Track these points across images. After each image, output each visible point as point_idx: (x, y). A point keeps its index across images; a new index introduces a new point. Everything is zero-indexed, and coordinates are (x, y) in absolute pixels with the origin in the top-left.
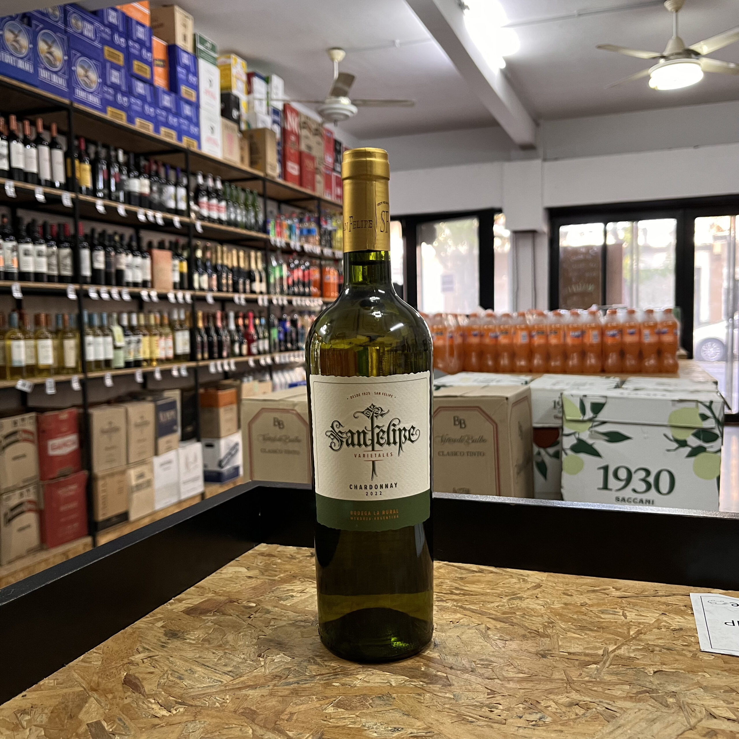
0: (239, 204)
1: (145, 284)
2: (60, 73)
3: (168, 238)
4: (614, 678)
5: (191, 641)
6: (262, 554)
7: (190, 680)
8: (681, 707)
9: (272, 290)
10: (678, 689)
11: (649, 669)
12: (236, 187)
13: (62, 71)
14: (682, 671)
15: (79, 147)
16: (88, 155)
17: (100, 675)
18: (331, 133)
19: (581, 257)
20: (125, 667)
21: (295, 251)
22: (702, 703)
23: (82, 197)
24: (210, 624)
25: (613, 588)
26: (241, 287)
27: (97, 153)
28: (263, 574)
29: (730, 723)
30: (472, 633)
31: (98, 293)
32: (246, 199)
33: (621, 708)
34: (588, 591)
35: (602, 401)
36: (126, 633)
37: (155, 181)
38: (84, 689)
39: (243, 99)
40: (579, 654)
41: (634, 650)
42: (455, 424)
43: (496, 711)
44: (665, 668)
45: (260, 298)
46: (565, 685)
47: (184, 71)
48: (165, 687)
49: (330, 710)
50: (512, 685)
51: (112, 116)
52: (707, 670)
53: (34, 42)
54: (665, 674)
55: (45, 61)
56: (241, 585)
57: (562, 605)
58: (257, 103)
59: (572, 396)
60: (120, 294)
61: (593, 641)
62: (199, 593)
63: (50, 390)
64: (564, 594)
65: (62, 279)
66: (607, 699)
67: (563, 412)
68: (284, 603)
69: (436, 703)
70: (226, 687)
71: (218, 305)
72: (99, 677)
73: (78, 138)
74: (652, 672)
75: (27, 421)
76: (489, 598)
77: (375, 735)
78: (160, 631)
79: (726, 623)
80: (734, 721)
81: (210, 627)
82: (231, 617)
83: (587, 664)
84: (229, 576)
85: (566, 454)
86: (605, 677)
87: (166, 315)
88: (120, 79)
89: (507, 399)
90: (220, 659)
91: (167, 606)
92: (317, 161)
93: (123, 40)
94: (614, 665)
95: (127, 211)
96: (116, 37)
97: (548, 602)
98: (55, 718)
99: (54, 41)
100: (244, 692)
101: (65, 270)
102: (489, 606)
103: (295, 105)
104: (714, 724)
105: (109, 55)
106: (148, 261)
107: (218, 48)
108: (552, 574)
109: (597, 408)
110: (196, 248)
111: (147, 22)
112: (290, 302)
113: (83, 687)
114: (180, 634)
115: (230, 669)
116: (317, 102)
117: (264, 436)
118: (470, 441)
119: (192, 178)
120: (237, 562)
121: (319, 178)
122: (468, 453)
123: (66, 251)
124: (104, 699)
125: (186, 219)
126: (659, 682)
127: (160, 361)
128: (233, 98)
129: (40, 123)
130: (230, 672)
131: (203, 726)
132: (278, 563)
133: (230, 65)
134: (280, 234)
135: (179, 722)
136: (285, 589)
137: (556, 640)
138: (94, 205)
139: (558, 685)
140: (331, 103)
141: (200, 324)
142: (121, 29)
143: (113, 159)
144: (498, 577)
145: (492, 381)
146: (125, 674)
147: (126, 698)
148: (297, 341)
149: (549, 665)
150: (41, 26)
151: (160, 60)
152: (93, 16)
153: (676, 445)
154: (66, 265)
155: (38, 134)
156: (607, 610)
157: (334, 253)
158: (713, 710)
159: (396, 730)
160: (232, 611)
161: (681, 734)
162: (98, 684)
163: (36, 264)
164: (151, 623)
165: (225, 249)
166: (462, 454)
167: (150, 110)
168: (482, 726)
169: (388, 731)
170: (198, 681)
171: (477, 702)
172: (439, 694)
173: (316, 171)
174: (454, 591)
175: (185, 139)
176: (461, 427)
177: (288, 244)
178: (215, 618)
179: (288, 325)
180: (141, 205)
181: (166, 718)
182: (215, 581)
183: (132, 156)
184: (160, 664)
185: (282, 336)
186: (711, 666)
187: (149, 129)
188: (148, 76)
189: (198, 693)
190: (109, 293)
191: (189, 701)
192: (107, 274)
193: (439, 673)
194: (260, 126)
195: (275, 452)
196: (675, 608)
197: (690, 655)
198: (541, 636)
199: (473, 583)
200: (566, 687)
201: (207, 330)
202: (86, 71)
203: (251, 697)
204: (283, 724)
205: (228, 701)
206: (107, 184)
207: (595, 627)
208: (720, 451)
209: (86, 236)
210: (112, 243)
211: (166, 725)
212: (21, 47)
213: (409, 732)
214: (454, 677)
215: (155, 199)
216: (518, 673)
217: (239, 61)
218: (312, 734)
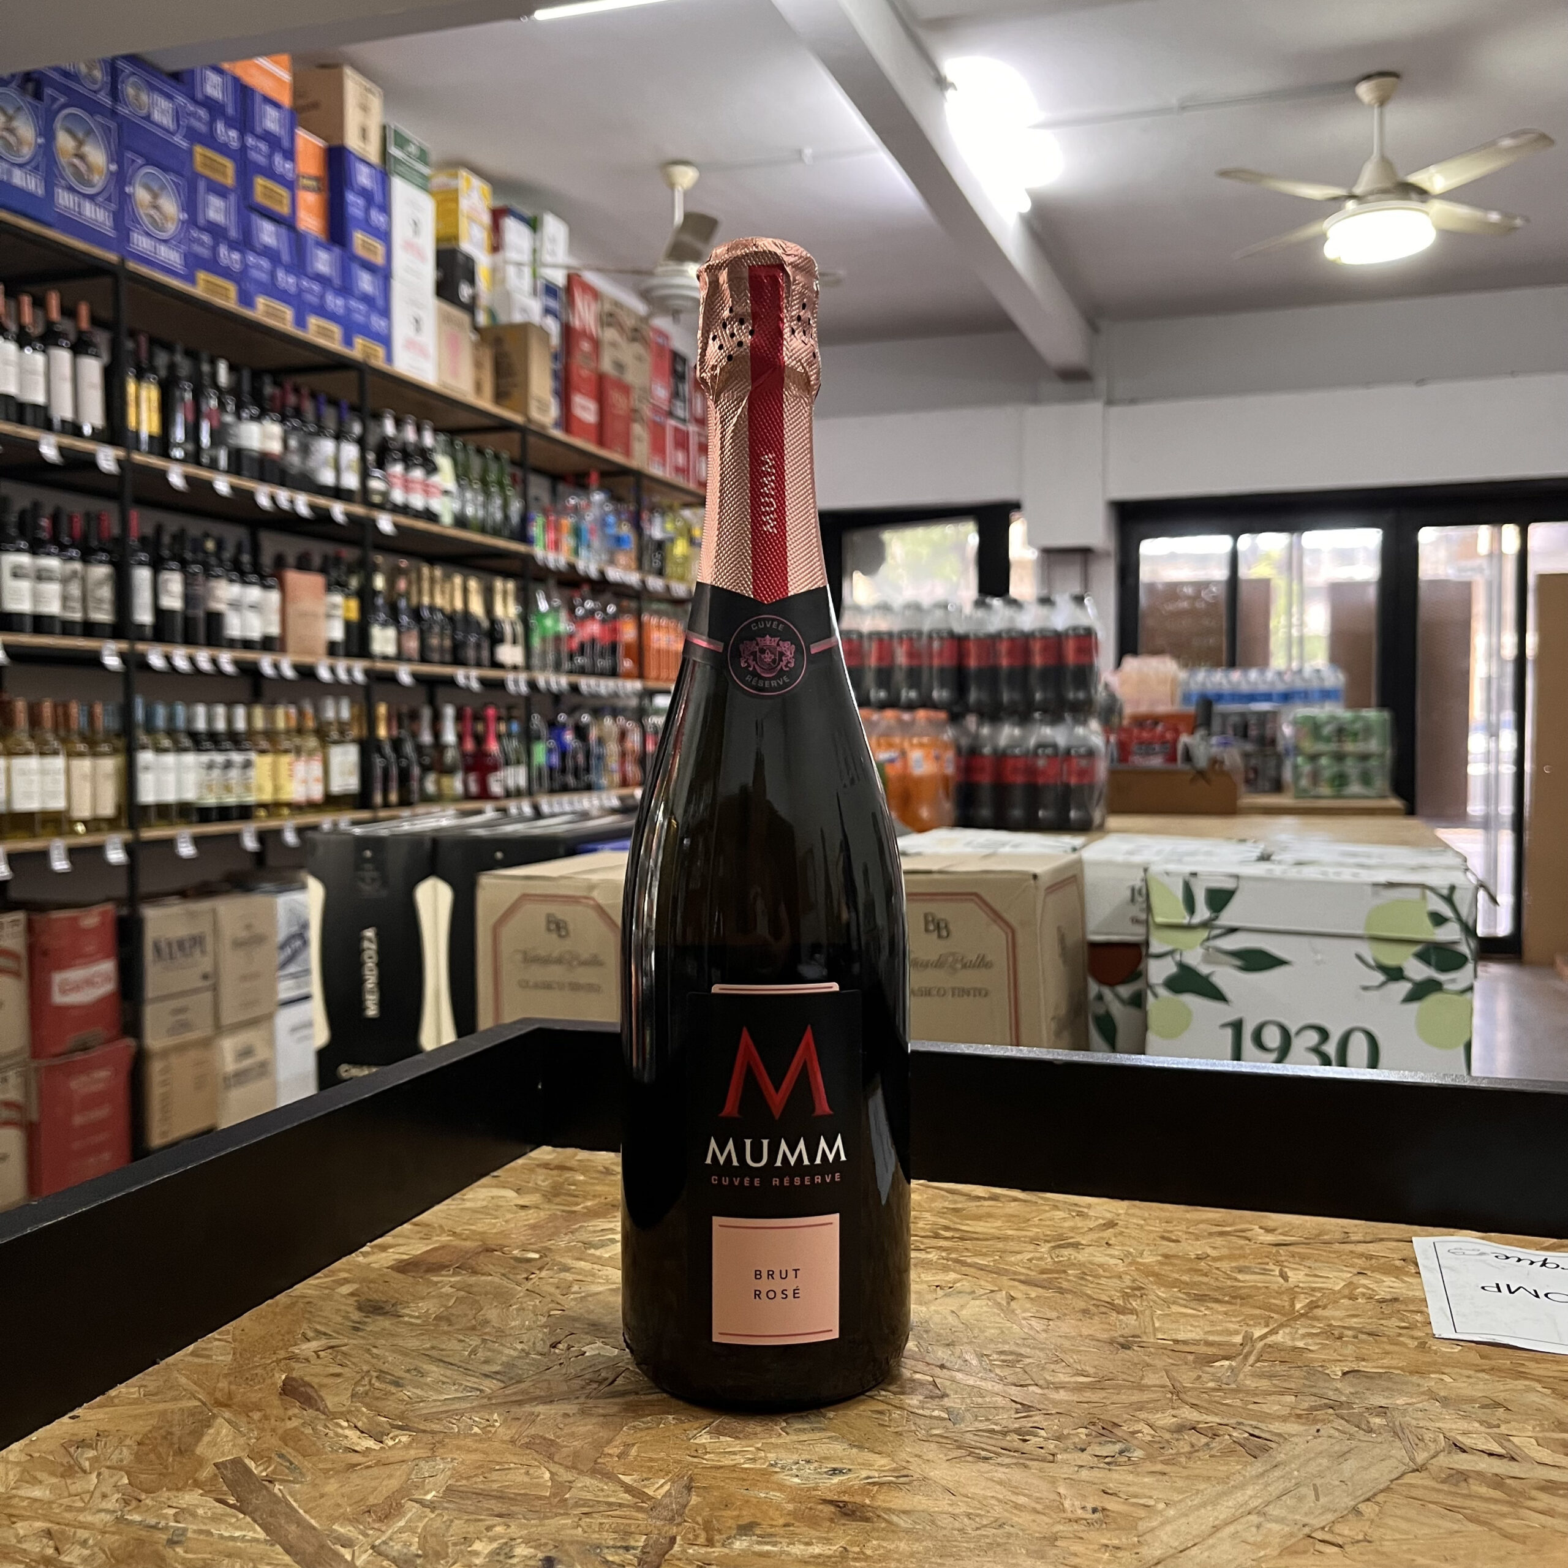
0: (470, 481)
1: (268, 644)
2: (100, 199)
3: (318, 550)
4: (1264, 1384)
5: (413, 1320)
6: (546, 1166)
7: (417, 1387)
8: (1397, 1432)
9: (536, 661)
10: (1389, 1401)
11: (1334, 1368)
12: (465, 446)
13: (106, 195)
14: (1398, 1372)
15: (136, 352)
16: (153, 370)
17: (232, 1379)
18: (665, 336)
19: (1185, 605)
20: (283, 1363)
21: (587, 580)
22: (1437, 1425)
23: (138, 457)
24: (447, 1289)
25: (1261, 1228)
26: (471, 654)
27: (172, 367)
28: (549, 1201)
29: (1492, 1460)
30: (981, 1307)
31: (168, 658)
32: (485, 471)
33: (1280, 1435)
34: (1211, 1234)
35: (1229, 884)
36: (277, 1306)
37: (294, 428)
38: (204, 1404)
39: (483, 261)
40: (1196, 1342)
41: (1304, 1336)
42: (927, 930)
43: (1034, 1440)
44: (1363, 1366)
45: (510, 677)
46: (1169, 1395)
47: (360, 202)
48: (367, 1400)
49: (704, 1439)
50: (1062, 1395)
51: (207, 290)
52: (1446, 1370)
53: (47, 133)
54: (1367, 1377)
55: (68, 173)
56: (506, 1222)
57: (1159, 1258)
58: (511, 271)
59: (1167, 874)
60: (214, 661)
61: (1221, 1321)
62: (421, 1235)
63: (60, 864)
64: (1163, 1238)
65: (89, 629)
66: (1251, 1419)
67: (1149, 909)
68: (598, 1253)
69: (913, 1428)
70: (490, 1399)
71: (422, 693)
72: (230, 1383)
73: (133, 334)
74: (1340, 1373)
75: (8, 930)
76: (1012, 1246)
77: (796, 1480)
78: (349, 1302)
79: (1483, 1288)
80: (1500, 1456)
81: (449, 1296)
82: (490, 1278)
83: (1210, 1360)
84: (479, 1204)
85: (1155, 995)
86: (1248, 1382)
87: (309, 710)
88: (227, 212)
89: (1035, 876)
90: (474, 1352)
91: (357, 1258)
92: (635, 395)
93: (233, 134)
94: (1264, 1361)
95: (233, 488)
96: (220, 127)
97: (1130, 1253)
98: (147, 1454)
99: (89, 132)
100: (527, 1408)
101: (99, 609)
102: (1013, 1259)
103: (591, 277)
104: (1462, 1462)
105: (205, 165)
106: (274, 597)
107: (433, 157)
108: (1137, 1203)
109: (1219, 899)
110: (374, 569)
111: (285, 99)
112: (575, 688)
113: (200, 1400)
114: (388, 1308)
115: (497, 1368)
116: (638, 272)
117: (525, 953)
118: (959, 966)
119: (372, 425)
120: (495, 1181)
121: (638, 429)
122: (953, 989)
123: (101, 571)
124: (242, 1422)
125: (359, 510)
126: (1352, 1390)
127: (297, 808)
128: (460, 258)
129: (54, 301)
130: (497, 1373)
131: (450, 1466)
132: (580, 1181)
133: (456, 191)
134: (556, 546)
135: (401, 1459)
136: (599, 1228)
137: (1148, 1319)
138: (163, 474)
139: (1154, 1396)
140: (666, 274)
141: (382, 732)
142: (230, 110)
143: (207, 381)
144: (1028, 1209)
145: (1004, 844)
146: (283, 1377)
147: (290, 1419)
148: (588, 770)
149: (1136, 1360)
150: (62, 100)
151: (310, 178)
152: (173, 83)
153: (1380, 977)
154: (100, 601)
155: (49, 324)
156: (1246, 1267)
157: (668, 588)
158: (1459, 1438)
159: (835, 1471)
160: (491, 1266)
161: (1397, 1479)
162: (230, 1395)
163: (36, 597)
164: (326, 1288)
165: (438, 572)
166: (941, 993)
167: (287, 281)
168: (1008, 1466)
169: (820, 1473)
170: (432, 1389)
171: (996, 1424)
172: (921, 1412)
173: (633, 415)
174: (942, 1232)
175: (359, 341)
176: (940, 936)
177: (572, 567)
178: (458, 1278)
179: (569, 737)
180: (262, 478)
181: (373, 1453)
182: (453, 1213)
183: (246, 375)
184: (353, 1360)
185: (555, 760)
186: (1452, 1363)
187: (283, 320)
188: (284, 210)
189: (434, 1410)
190: (192, 660)
191: (419, 1423)
192: (188, 621)
193: (917, 1376)
194: (518, 318)
195: (548, 986)
196: (1384, 1264)
197: (1413, 1344)
198: (1118, 1313)
199: (978, 1218)
200: (1171, 1400)
201: (397, 744)
202: (155, 196)
203: (542, 1417)
204: (611, 1463)
205: (497, 1424)
206: (193, 433)
207: (1225, 1295)
208: (1470, 989)
209: (143, 540)
210: (200, 556)
211: (376, 1464)
212: (20, 142)
213: (864, 1476)
214: (948, 1383)
215: (292, 465)
216: (1074, 1375)
217: (476, 182)
218: (669, 1480)
